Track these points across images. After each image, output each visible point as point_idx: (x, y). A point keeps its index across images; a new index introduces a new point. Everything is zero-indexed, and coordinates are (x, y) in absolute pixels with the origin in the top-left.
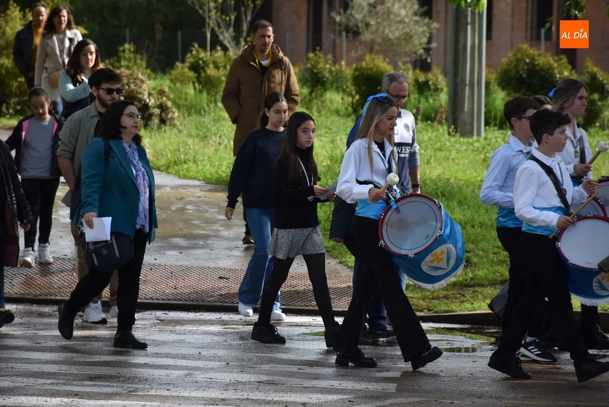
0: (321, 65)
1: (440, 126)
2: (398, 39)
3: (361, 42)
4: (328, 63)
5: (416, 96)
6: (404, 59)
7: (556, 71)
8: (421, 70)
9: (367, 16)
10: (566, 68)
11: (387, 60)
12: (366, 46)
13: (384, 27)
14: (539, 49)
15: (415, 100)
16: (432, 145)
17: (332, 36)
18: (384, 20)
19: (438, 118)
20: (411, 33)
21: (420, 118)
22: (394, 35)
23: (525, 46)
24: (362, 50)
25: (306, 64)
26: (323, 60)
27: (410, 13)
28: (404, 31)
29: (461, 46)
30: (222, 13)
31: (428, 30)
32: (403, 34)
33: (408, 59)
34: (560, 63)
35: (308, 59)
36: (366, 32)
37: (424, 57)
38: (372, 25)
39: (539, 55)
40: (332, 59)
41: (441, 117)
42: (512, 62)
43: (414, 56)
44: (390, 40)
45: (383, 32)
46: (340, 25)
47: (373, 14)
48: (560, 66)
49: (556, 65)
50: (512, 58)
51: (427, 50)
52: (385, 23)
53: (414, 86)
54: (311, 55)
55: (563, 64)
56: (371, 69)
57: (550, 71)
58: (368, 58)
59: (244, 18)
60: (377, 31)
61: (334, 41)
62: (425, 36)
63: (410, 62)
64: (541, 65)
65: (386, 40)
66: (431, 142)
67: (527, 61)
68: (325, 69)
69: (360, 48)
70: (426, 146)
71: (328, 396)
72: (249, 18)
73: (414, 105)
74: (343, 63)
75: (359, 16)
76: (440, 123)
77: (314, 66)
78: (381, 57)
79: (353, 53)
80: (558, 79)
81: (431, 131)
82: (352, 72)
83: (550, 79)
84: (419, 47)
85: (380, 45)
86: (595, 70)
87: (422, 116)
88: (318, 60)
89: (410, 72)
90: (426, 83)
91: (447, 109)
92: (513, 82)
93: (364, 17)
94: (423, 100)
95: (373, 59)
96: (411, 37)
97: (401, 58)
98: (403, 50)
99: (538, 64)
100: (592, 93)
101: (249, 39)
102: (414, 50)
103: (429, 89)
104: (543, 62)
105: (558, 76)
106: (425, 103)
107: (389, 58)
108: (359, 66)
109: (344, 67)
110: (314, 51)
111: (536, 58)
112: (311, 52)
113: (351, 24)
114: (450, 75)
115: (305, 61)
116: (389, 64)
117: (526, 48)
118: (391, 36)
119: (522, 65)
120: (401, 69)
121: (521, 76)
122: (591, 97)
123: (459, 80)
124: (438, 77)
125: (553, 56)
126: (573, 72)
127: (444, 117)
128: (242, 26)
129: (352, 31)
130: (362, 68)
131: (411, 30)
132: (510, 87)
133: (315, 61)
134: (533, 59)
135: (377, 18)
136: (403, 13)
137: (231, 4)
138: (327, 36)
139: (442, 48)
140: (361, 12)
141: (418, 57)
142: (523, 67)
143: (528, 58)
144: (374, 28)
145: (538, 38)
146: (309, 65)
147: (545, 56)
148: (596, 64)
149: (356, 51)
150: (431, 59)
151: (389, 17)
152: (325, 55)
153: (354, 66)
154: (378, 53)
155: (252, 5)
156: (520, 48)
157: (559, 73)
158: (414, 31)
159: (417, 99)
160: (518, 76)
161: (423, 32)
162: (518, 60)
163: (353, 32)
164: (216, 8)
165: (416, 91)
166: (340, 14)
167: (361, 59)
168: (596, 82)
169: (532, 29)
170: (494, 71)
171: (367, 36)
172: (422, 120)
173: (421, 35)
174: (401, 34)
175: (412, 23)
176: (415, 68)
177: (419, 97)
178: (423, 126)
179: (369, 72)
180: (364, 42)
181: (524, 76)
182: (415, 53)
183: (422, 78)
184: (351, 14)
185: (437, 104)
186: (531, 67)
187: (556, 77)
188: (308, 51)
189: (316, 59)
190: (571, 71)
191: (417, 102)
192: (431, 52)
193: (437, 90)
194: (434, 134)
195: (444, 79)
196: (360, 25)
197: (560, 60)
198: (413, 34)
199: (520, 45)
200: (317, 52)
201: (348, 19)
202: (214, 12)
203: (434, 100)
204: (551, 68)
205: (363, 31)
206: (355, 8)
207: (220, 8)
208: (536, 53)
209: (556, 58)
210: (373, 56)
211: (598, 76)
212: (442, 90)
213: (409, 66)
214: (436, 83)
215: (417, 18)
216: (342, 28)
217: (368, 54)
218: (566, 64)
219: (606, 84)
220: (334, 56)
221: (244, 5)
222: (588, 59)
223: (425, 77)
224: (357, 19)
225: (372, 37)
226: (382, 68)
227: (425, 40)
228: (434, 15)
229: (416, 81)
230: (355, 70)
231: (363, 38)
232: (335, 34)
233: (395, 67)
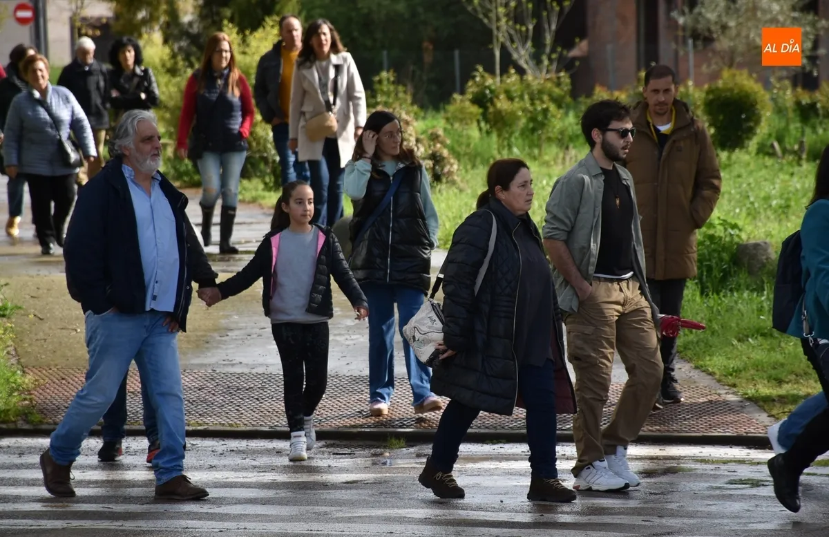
3: (714, 52)
5: (798, 125)
6: (779, 74)
8: (804, 88)
9: (724, 14)
11: (754, 75)
12: (723, 58)
13: (749, 29)
15: (797, 132)
17: (674, 46)
18: (748, 19)
21: (804, 156)
24: (716, 63)
25: (637, 87)
27: (785, 8)
30: (516, 22)
31: (814, 31)
33: (785, 75)
35: (639, 80)
36: (721, 38)
37: (808, 69)
38: (730, 28)
43: (794, 68)
44: (756, 47)
45: (747, 37)
46: (684, 28)
47: (731, 12)
51: (813, 59)
52: (750, 24)
53: (794, 111)
56: (731, 90)
58: (726, 74)
59: (546, 26)
60: (738, 35)
61: (676, 53)
62: (809, 39)
63: (788, 78)
65: (752, 48)
69: (713, 61)
72: (554, 27)
73: (796, 139)
74: (690, 83)
75: (711, 16)
78: (745, 72)
79: (704, 68)
82: (703, 95)
85: (743, 55)
87: (808, 154)
89: (789, 92)
90: (812, 106)
93: (719, 16)
94: (808, 130)
95: (734, 76)
97: (774, 73)
101: (554, 56)
103: (817, 115)
106: (811, 135)
107: (757, 73)
108: (713, 87)
109: (691, 89)
113: (700, 27)
115: (635, 84)
116: (757, 81)
118: (759, 41)
120: (775, 87)
128: (545, 38)
129: (702, 37)
130: (717, 89)
135: (738, 17)
136: (776, 7)
137: (527, 8)
138: (666, 48)
140: (713, 11)
141: (799, 70)
144: (734, 32)
149: (709, 66)
150: (818, 72)
151: (755, 15)
153: (706, 86)
154: (740, 66)
155: (557, 9)
159: (800, 130)
161: (806, 34)
163: (703, 39)
164: (507, 15)
165: (798, 119)
166: (683, 13)
167: (715, 76)
171: (723, 44)
172: (808, 160)
175: (788, 22)
176: (795, 85)
177: (802, 128)
179: (728, 94)
180: (719, 52)
183: (806, 99)
184: (700, 14)
188: (637, 68)
191: (799, 135)
192: (818, 62)
193: (828, 115)
196: (713, 28)
201: (697, 21)
202: (504, 20)
203: (825, 130)
205: (718, 36)
206: (706, 5)
207: (512, 15)
210: (734, 71)
213: (787, 83)
214: (827, 106)
215: (796, 14)
216: (688, 33)
217: (726, 68)
221: (546, 9)
223: (810, 97)
224: (708, 21)
225: (732, 44)
226: (747, 88)
228: (821, 8)
229: (798, 103)
230: (708, 93)
231: (717, 46)
232: (677, 43)
233: (767, 85)
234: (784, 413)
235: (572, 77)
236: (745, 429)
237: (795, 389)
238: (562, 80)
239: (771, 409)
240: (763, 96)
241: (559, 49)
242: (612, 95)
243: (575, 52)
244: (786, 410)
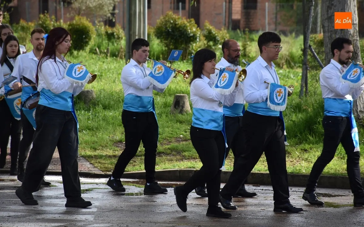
0: (48, 22)
1: (121, 60)
2: (95, 7)
3: (72, 8)
4: (52, 21)
5: (107, 41)
6: (99, 19)
7: (188, 28)
8: (109, 26)
10: (194, 26)
11: (89, 19)
12: (75, 11)
14: (178, 15)
15: (106, 44)
16: (116, 71)
17: (55, 4)
19: (120, 55)
20: (103, 4)
21: (109, 55)
22: (92, 5)
23: (170, 13)
24: (73, 13)
25: (39, 21)
26: (49, 19)
28: (98, 3)
29: (133, 12)
31: (113, 3)
32: (98, 4)
33: (101, 19)
34: (190, 23)
35: (40, 18)
36: (75, 2)
37: (111, 18)
39: (179, 18)
40: (55, 18)
41: (122, 54)
42: (163, 22)
43: (105, 17)
44: (90, 8)
45: (86, 3)
48: (190, 25)
49: (188, 24)
50: (163, 20)
51: (113, 14)
53: (105, 35)
54: (42, 16)
55: (192, 24)
56: (79, 25)
57: (185, 28)
58: (77, 18)
60: (82, 2)
61: (56, 7)
62: (111, 6)
63: (103, 21)
64: (180, 24)
65: (88, 8)
66: (116, 70)
67: (172, 22)
68: (50, 24)
69: (72, 12)
70: (113, 72)
71: (52, 224)
73: (105, 47)
74: (62, 21)
76: (121, 58)
77: (44, 23)
78: (85, 18)
79: (68, 15)
80: (190, 33)
81: (115, 62)
82: (67, 26)
83: (185, 33)
84: (107, 12)
85: (84, 10)
86: (211, 27)
87: (110, 54)
88: (47, 19)
89: (103, 27)
90: (112, 34)
91: (125, 50)
92: (164, 34)
94: (110, 44)
95: (80, 19)
96: (103, 6)
97: (97, 19)
98: (98, 14)
99: (178, 24)
100: (209, 41)
102: (105, 14)
103: (114, 38)
104: (181, 22)
105: (189, 31)
106: (112, 46)
107: (90, 18)
108: (72, 23)
109: (62, 24)
110: (43, 13)
111: (177, 20)
112: (42, 14)
114: (127, 29)
115: (38, 19)
116: (90, 22)
117: (171, 14)
118: (91, 5)
119: (169, 24)
121: (168, 30)
122: (209, 44)
123: (132, 32)
124: (119, 31)
125: (186, 19)
126: (198, 28)
127: (123, 54)
130: (73, 24)
131: (103, 2)
132: (162, 37)
133: (44, 20)
134: (175, 21)
138: (52, 4)
139: (121, 13)
141: (107, 18)
142: (169, 25)
143: (172, 20)
144: (80, 0)
145: (178, 8)
146: (41, 22)
147: (182, 19)
148: (211, 24)
149: (70, 14)
150: (115, 19)
152: (50, 16)
153: (68, 23)
154: (83, 15)
156: (167, 14)
157: (190, 29)
158: (104, 3)
159: (107, 44)
160: (166, 31)
161: (110, 4)
162: (166, 21)
163: (68, 2)
165: (107, 39)
167: (72, 19)
168: (211, 35)
169: (174, 3)
170: (153, 28)
171: (76, 5)
172: (110, 56)
173: (109, 5)
174: (97, 4)
176: (105, 25)
177: (108, 43)
178: (111, 60)
179: (78, 27)
180: (74, 8)
181: (170, 30)
182: (106, 16)
183: (110, 31)
185: (119, 46)
186: (174, 25)
187: (188, 32)
188: (40, 13)
189: (45, 18)
190: (197, 28)
191: (107, 45)
192: (115, 16)
193: (119, 38)
194: (118, 65)
195: (123, 32)
197: (191, 21)
198: (104, 4)
199: (168, 12)
200: (46, 14)
203: (117, 44)
204: (185, 26)
205: (74, 2)
208: (177, 17)
209: (188, 20)
210: (80, 17)
211: (212, 31)
212: (122, 38)
213: (102, 23)
214: (118, 34)
217: (77, 16)
218: (194, 24)
219: (217, 36)
220: (56, 17)
222: (206, 21)
223: (112, 30)
225: (80, 6)
226: (86, 25)
227: (111, 8)
229: (107, 32)
230: (69, 26)
231: (73, 6)
232: (56, 3)
233: (94, 24)
234: (96, 162)
235: (10, 15)
236: (80, 169)
237: (101, 152)
238: (6, 16)
239: (91, 161)
240: (92, 28)
241: (5, 2)
242: (28, 24)
243: (11, 4)
244: (97, 161)
